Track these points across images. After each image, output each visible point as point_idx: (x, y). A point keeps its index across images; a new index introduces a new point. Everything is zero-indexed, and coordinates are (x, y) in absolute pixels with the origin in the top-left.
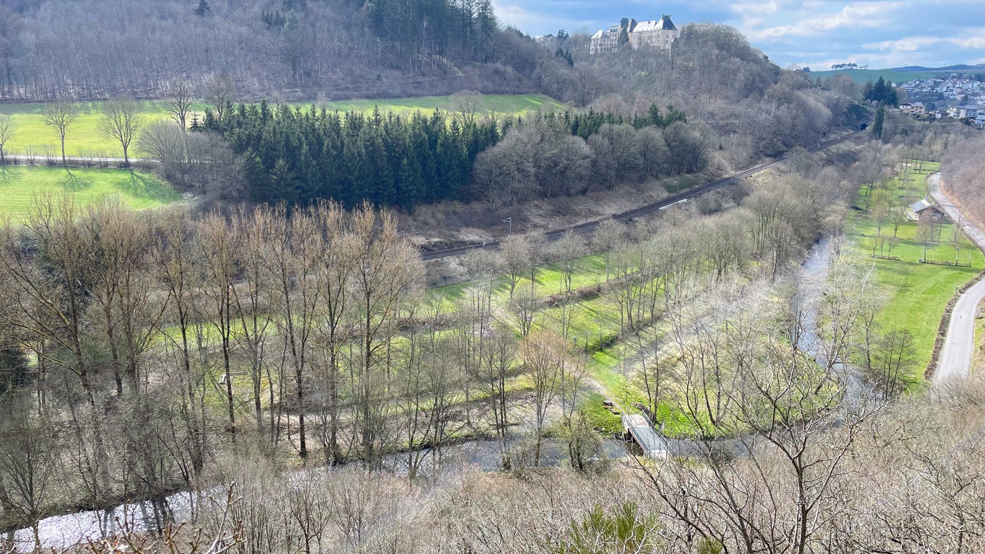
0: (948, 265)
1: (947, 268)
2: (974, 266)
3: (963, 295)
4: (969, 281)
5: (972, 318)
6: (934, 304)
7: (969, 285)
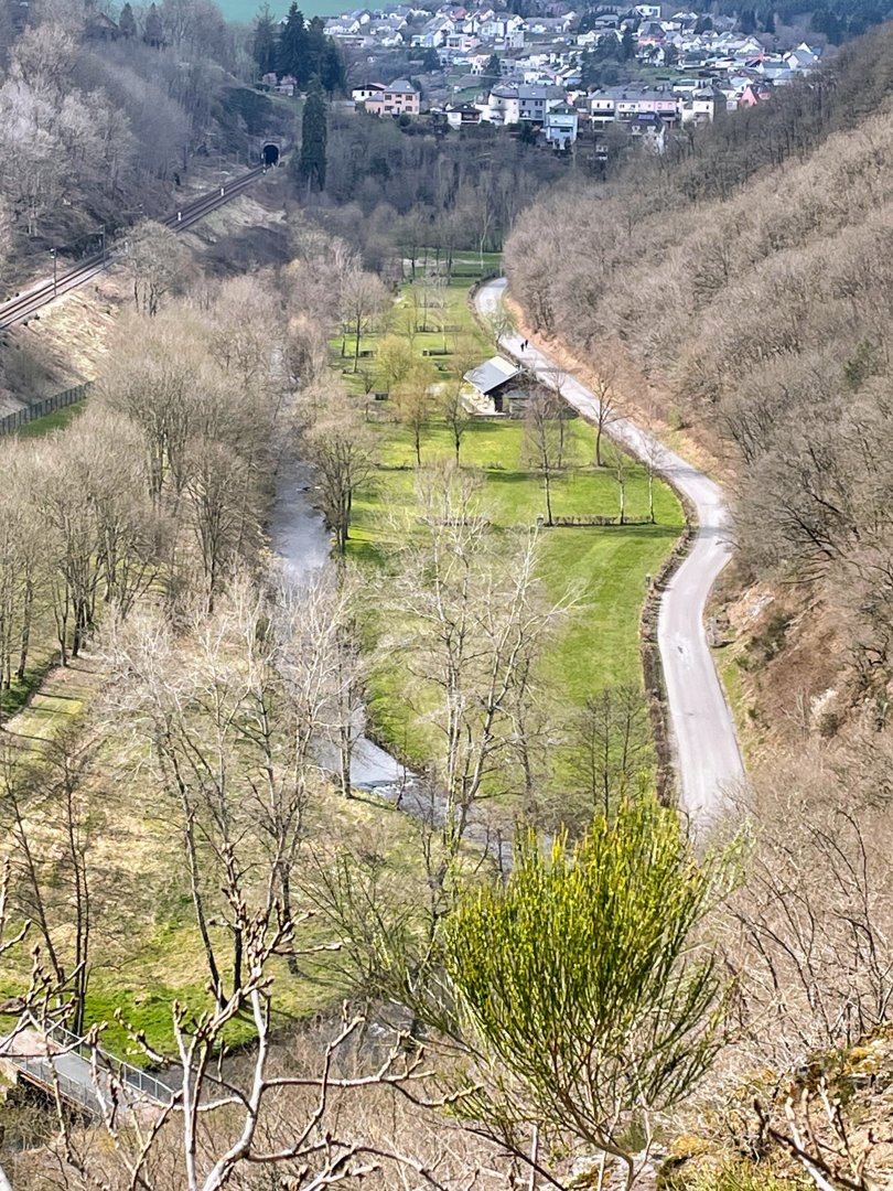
0: (606, 526)
1: (606, 533)
2: (662, 521)
3: (665, 596)
4: (665, 559)
5: (705, 649)
6: (610, 625)
7: (670, 570)
